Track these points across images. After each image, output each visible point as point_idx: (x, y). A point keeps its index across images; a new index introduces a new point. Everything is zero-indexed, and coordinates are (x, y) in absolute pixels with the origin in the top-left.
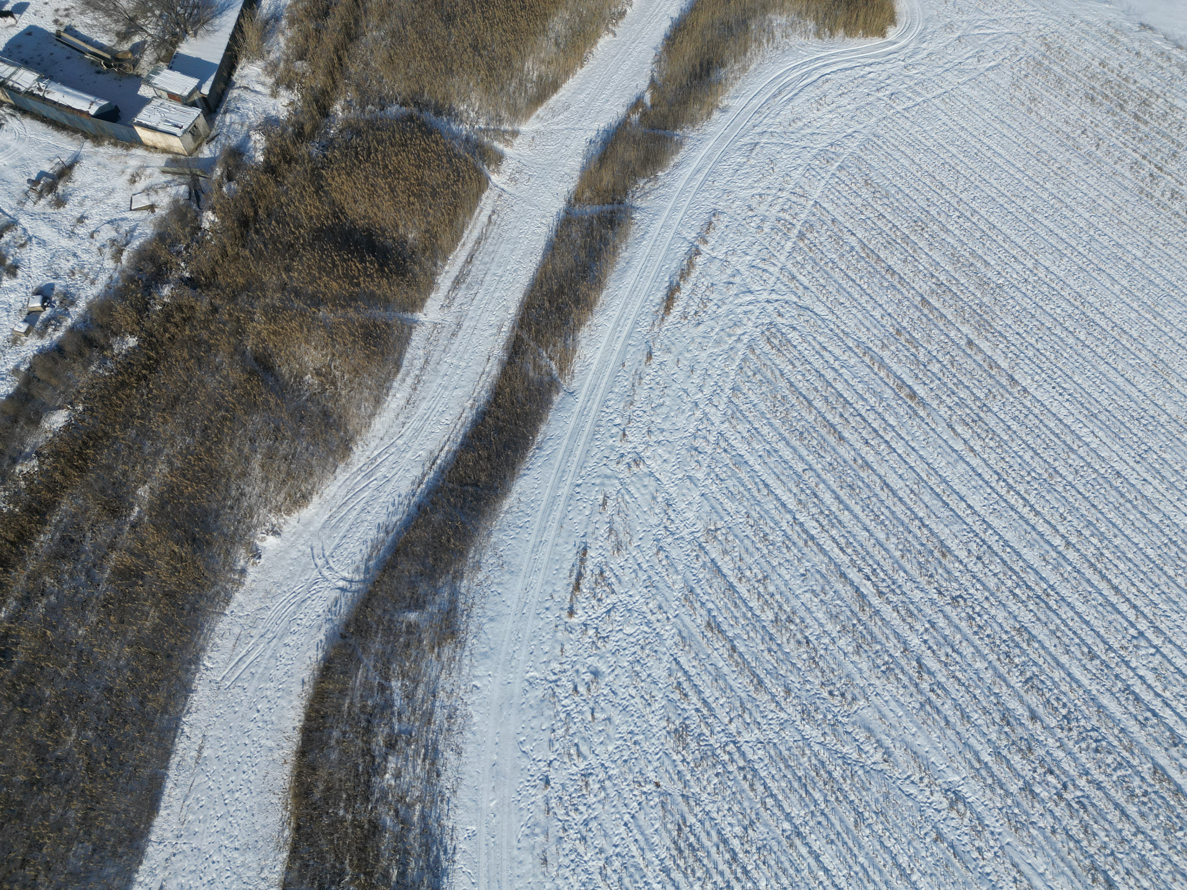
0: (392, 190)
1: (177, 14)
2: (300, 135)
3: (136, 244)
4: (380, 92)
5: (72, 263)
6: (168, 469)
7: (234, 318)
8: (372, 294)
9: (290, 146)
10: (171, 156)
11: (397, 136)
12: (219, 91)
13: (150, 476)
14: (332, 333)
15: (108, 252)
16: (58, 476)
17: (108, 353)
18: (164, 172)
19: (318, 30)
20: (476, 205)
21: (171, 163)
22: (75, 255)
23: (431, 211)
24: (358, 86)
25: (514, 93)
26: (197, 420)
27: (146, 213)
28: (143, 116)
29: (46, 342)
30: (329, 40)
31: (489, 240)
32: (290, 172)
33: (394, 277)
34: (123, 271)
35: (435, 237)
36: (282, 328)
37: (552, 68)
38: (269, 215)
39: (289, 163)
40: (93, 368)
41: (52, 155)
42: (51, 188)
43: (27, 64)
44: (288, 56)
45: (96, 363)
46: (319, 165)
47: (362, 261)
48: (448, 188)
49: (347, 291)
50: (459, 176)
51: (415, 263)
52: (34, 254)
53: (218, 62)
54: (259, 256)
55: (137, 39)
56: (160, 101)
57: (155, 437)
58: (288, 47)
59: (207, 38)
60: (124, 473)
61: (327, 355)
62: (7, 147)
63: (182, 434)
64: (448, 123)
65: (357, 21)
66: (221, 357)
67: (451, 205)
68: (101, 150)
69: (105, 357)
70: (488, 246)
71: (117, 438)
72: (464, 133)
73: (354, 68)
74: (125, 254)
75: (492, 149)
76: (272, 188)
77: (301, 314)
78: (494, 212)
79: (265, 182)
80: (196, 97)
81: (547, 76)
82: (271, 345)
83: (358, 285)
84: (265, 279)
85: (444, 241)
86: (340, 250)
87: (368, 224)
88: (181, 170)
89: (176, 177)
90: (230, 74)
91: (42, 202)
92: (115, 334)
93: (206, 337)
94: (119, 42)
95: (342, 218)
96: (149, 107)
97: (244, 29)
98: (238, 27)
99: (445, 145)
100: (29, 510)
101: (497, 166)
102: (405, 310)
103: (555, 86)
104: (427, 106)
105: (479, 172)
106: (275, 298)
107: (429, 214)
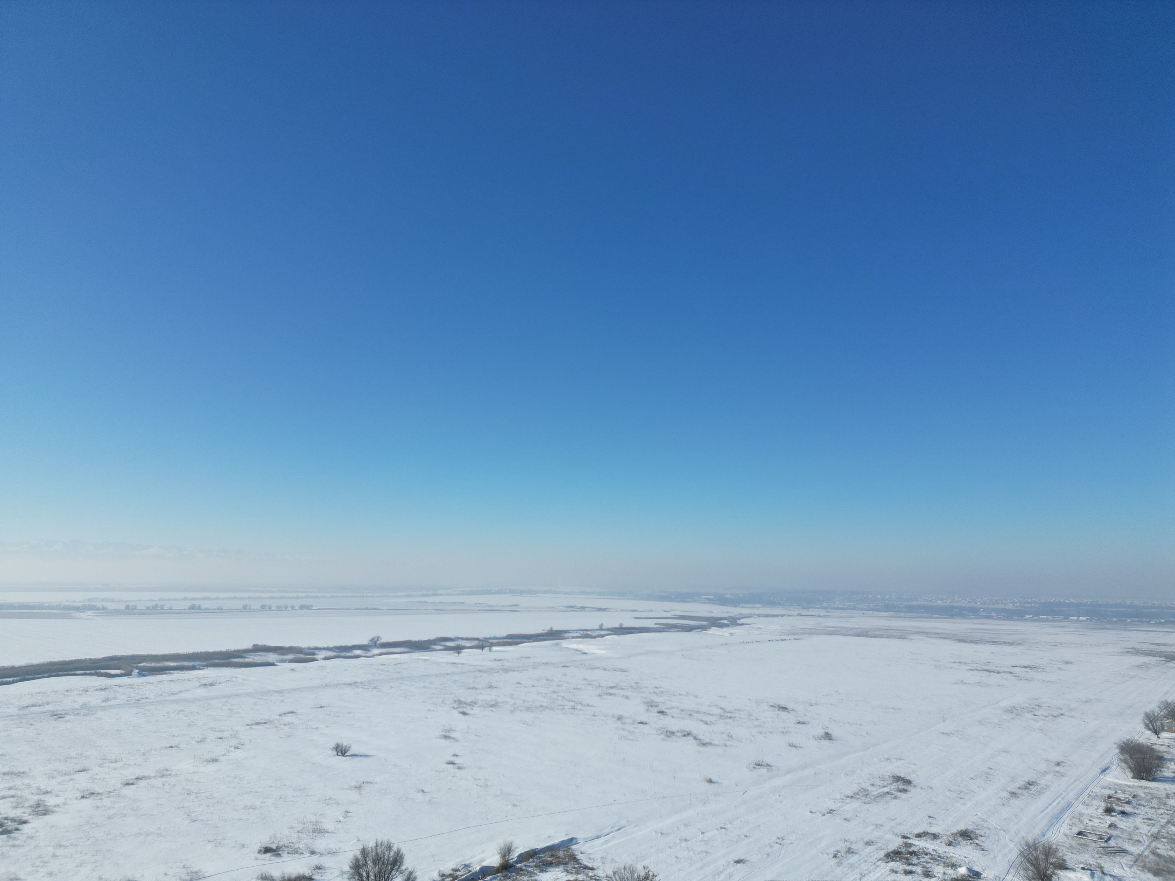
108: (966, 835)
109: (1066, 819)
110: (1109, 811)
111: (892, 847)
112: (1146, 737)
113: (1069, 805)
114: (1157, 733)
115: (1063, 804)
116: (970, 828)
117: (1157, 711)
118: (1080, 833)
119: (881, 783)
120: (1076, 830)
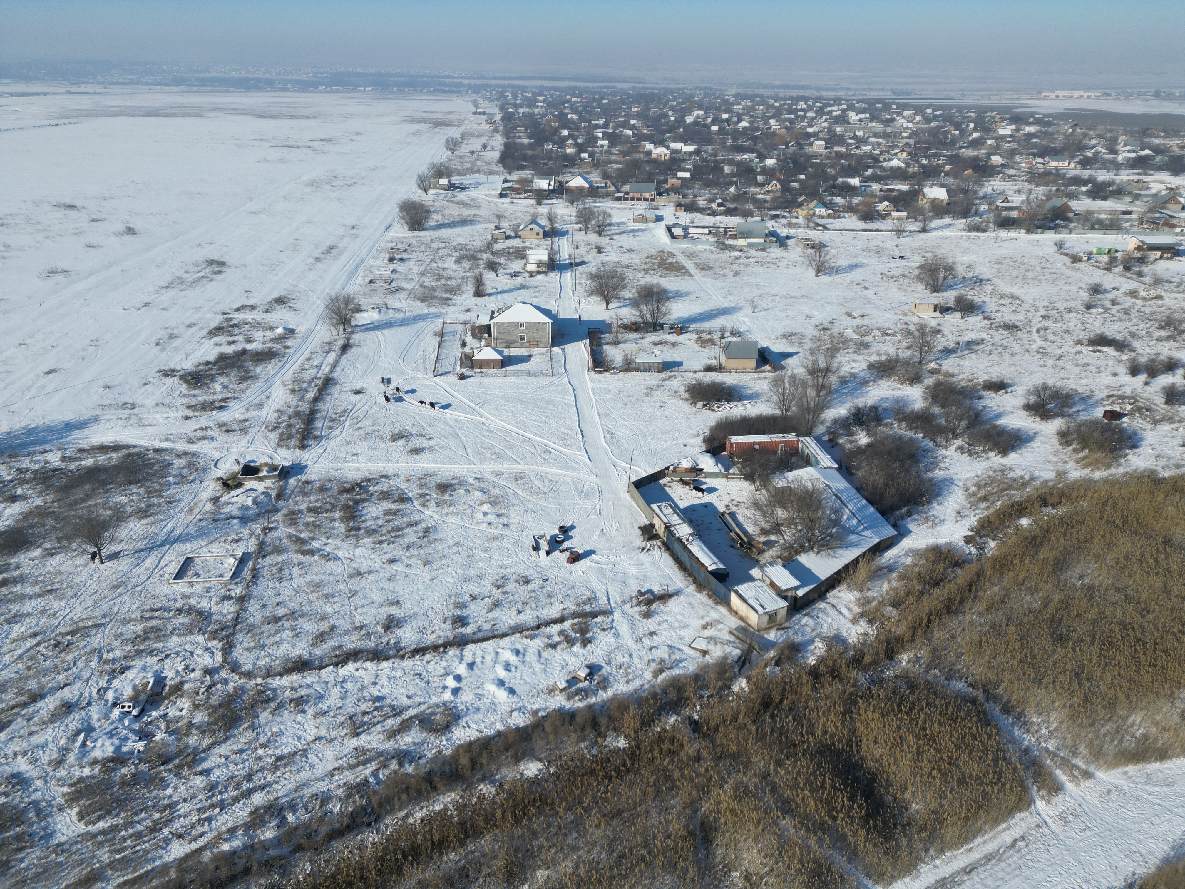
0: (919, 753)
1: (813, 534)
2: (857, 661)
3: (676, 672)
4: (953, 664)
5: (624, 660)
6: (571, 870)
7: (708, 776)
8: (844, 836)
9: (844, 666)
10: (743, 624)
11: (950, 708)
12: (811, 598)
13: (555, 865)
14: (783, 847)
15: (654, 666)
16: (499, 814)
17: (600, 740)
18: (731, 633)
19: (921, 593)
20: (1004, 819)
21: (740, 629)
22: (631, 655)
23: (950, 796)
24: (934, 650)
25: (1105, 735)
26: (622, 842)
27: (698, 654)
28: (742, 588)
29: (568, 705)
30: (927, 604)
31: (1003, 864)
32: (831, 685)
33: (876, 835)
34: (654, 687)
35: (941, 823)
36: (742, 812)
37: (1166, 736)
38: (790, 709)
39: (834, 678)
40: (582, 745)
41: (665, 582)
42: (649, 603)
43: (690, 522)
44: (884, 599)
45: (587, 743)
46: (860, 694)
47: (852, 799)
48: (981, 784)
49: (821, 817)
50: (999, 779)
51: (905, 835)
52: (607, 639)
53: (823, 578)
54: (761, 737)
55: (773, 538)
56: (762, 584)
57: (582, 833)
58: (887, 593)
59: (826, 559)
60: (541, 847)
61: (766, 865)
62: (642, 564)
63: (602, 847)
64: (1013, 724)
65: (962, 601)
66: (676, 802)
67: (976, 802)
68: (698, 595)
69: (596, 742)
70: (998, 869)
71: (557, 813)
72: (1026, 743)
73: (939, 634)
74: (664, 674)
75: (1051, 774)
76: (807, 690)
77: (765, 811)
78: (1023, 838)
79: (804, 681)
80: (790, 594)
81: (1156, 740)
82: (722, 821)
83: (835, 819)
84: (754, 759)
85: (950, 833)
86: (836, 776)
87: (877, 769)
88: (744, 638)
89: (737, 641)
90: (827, 591)
91: (637, 609)
92: (615, 730)
93: (676, 776)
94: (759, 535)
95: (855, 749)
96: (751, 584)
97: (859, 566)
98: (855, 563)
99: (998, 743)
100: (462, 824)
101: (1050, 793)
102: (868, 875)
103: (1163, 755)
104: (996, 699)
105: (1025, 789)
106: (751, 780)
107: (946, 797)
108: (280, 301)
109: (361, 272)
110: (391, 260)
111: (213, 325)
112: (417, 195)
113: (363, 261)
114: (426, 191)
115: (358, 260)
116: (283, 294)
117: (426, 172)
118: (371, 282)
119: (195, 269)
120: (368, 280)
